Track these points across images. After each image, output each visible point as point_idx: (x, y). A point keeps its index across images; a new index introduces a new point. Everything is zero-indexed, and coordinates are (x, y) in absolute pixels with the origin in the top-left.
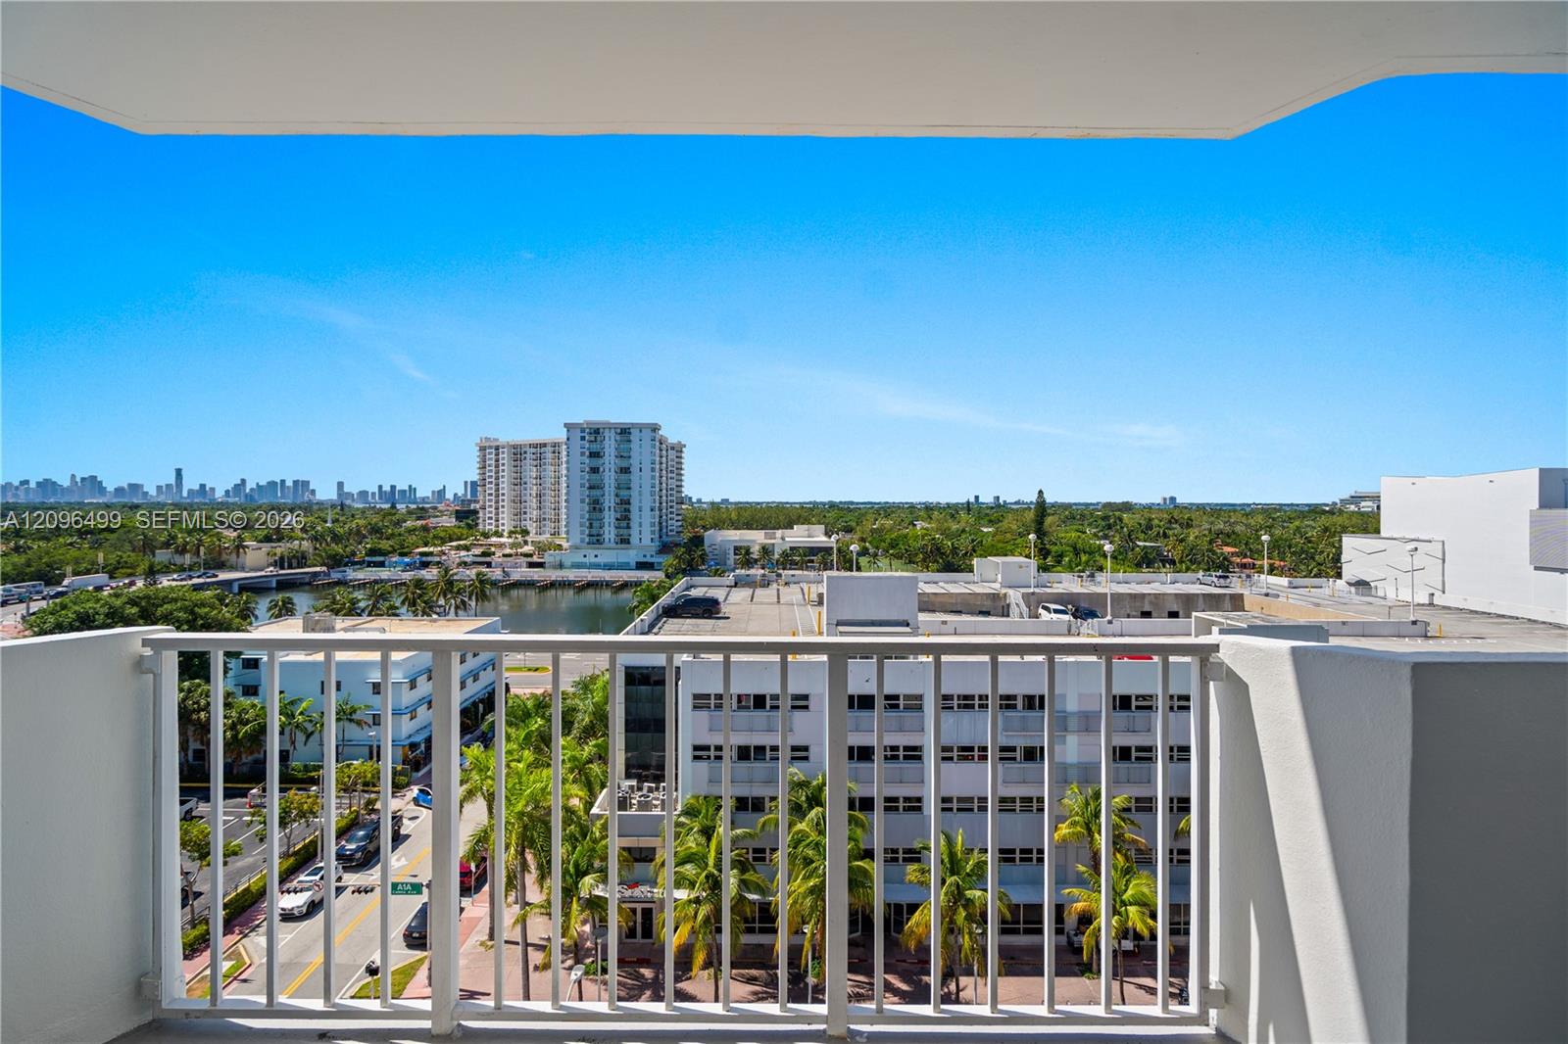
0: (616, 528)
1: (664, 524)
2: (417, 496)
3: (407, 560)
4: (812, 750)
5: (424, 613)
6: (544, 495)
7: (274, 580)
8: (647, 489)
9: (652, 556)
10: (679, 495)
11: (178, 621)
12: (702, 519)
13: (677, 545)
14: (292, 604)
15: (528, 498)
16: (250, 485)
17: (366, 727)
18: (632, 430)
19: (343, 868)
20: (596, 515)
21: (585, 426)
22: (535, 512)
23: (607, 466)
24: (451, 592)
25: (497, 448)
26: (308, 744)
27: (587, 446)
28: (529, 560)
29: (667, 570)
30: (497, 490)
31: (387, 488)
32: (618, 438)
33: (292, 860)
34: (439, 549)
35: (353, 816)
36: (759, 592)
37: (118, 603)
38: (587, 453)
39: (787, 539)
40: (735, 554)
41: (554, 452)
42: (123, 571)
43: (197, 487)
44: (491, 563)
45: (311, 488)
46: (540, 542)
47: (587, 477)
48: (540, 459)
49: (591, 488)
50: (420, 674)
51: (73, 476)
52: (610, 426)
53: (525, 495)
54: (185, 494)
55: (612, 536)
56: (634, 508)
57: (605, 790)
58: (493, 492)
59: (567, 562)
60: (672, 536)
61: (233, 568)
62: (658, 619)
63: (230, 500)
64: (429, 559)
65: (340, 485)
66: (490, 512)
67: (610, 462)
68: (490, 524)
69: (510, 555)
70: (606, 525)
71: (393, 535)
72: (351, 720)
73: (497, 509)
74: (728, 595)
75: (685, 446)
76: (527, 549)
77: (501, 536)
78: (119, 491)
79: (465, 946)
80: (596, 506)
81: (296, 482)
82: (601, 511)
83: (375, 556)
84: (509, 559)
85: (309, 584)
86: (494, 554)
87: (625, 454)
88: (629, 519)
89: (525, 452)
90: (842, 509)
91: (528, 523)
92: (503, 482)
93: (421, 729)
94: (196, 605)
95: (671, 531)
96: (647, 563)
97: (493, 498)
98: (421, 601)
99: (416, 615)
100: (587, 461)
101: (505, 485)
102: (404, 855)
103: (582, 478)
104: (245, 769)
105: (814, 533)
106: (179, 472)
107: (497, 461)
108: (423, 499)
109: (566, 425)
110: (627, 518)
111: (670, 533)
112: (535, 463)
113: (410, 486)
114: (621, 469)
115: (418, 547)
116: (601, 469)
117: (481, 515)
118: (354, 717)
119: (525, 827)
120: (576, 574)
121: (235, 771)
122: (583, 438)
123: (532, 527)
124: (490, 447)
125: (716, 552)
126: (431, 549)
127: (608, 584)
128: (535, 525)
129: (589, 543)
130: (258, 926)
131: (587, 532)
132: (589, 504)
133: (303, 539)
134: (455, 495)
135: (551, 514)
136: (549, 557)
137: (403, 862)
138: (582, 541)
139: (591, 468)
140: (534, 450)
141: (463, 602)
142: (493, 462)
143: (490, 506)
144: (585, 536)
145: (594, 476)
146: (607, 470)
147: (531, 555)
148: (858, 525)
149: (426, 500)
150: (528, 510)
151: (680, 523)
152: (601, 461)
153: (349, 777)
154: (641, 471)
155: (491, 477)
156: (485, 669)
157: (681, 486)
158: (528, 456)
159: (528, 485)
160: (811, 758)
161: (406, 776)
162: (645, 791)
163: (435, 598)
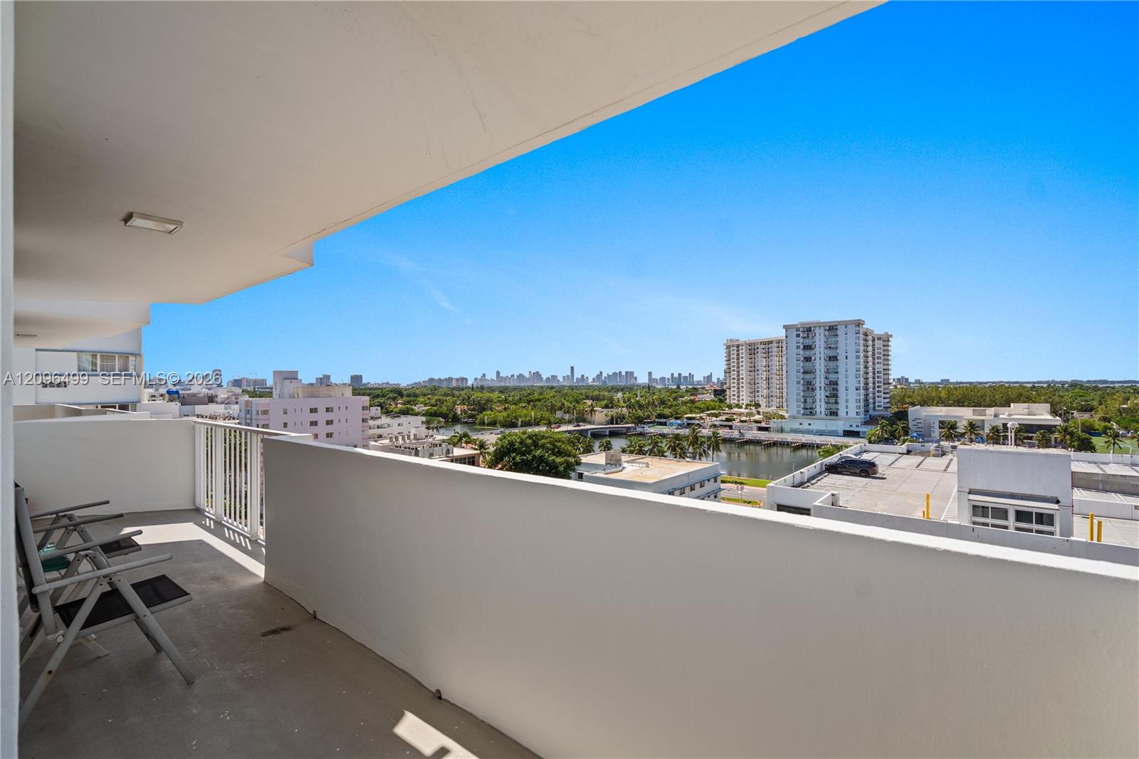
0: (826, 403)
1: (871, 401)
2: (695, 380)
3: (679, 422)
5: (681, 457)
6: (772, 378)
7: (608, 430)
8: (852, 373)
9: (857, 426)
10: (886, 377)
11: (547, 448)
12: (910, 397)
13: (883, 418)
14: (610, 444)
15: (760, 381)
16: (604, 375)
18: (838, 327)
20: (809, 393)
21: (800, 326)
22: (765, 391)
23: (818, 356)
24: (697, 444)
25: (738, 347)
27: (801, 341)
28: (759, 425)
29: (870, 438)
30: (738, 375)
31: (676, 375)
32: (827, 333)
34: (699, 415)
36: (930, 460)
37: (524, 437)
38: (802, 347)
39: (1001, 416)
40: (940, 428)
41: (778, 347)
42: (543, 422)
43: (580, 377)
44: (732, 426)
45: (635, 376)
46: (767, 413)
47: (802, 364)
48: (768, 353)
49: (805, 372)
51: (530, 372)
52: (820, 325)
53: (758, 379)
54: (575, 381)
55: (823, 410)
56: (841, 388)
58: (735, 377)
59: (787, 428)
60: (879, 410)
61: (590, 423)
62: (820, 473)
63: (595, 384)
64: (692, 422)
65: (650, 374)
66: (734, 391)
67: (820, 352)
68: (734, 399)
69: (745, 421)
70: (818, 401)
71: (671, 405)
73: (738, 388)
74: (896, 460)
75: (891, 336)
76: (757, 417)
77: (741, 407)
78: (548, 379)
80: (809, 386)
81: (627, 373)
82: (813, 390)
83: (661, 418)
84: (744, 424)
85: (625, 434)
86: (734, 420)
87: (833, 346)
88: (837, 397)
89: (758, 348)
91: (760, 398)
92: (742, 370)
94: (556, 441)
95: (878, 406)
96: (853, 432)
97: (735, 381)
98: (678, 449)
99: (676, 457)
100: (802, 352)
101: (744, 372)
103: (798, 365)
105: (1036, 412)
106: (572, 368)
107: (738, 355)
108: (698, 382)
109: (784, 327)
111: (877, 408)
112: (764, 355)
113: (690, 374)
114: (830, 357)
115: (686, 414)
116: (813, 358)
117: (728, 393)
120: (794, 437)
122: (798, 336)
123: (763, 402)
124: (733, 346)
125: (920, 425)
126: (694, 415)
127: (818, 446)
128: (765, 400)
129: (804, 414)
131: (802, 406)
132: (803, 385)
133: (623, 407)
134: (718, 379)
135: (776, 392)
136: (773, 424)
138: (798, 412)
139: (805, 358)
140: (764, 346)
141: (704, 451)
142: (735, 356)
143: (734, 387)
144: (801, 409)
145: (807, 364)
146: (818, 359)
147: (760, 422)
148: (1101, 404)
150: (760, 390)
151: (888, 400)
152: (813, 352)
154: (847, 358)
155: (733, 366)
157: (889, 370)
158: (760, 350)
159: (760, 372)
163: (687, 447)
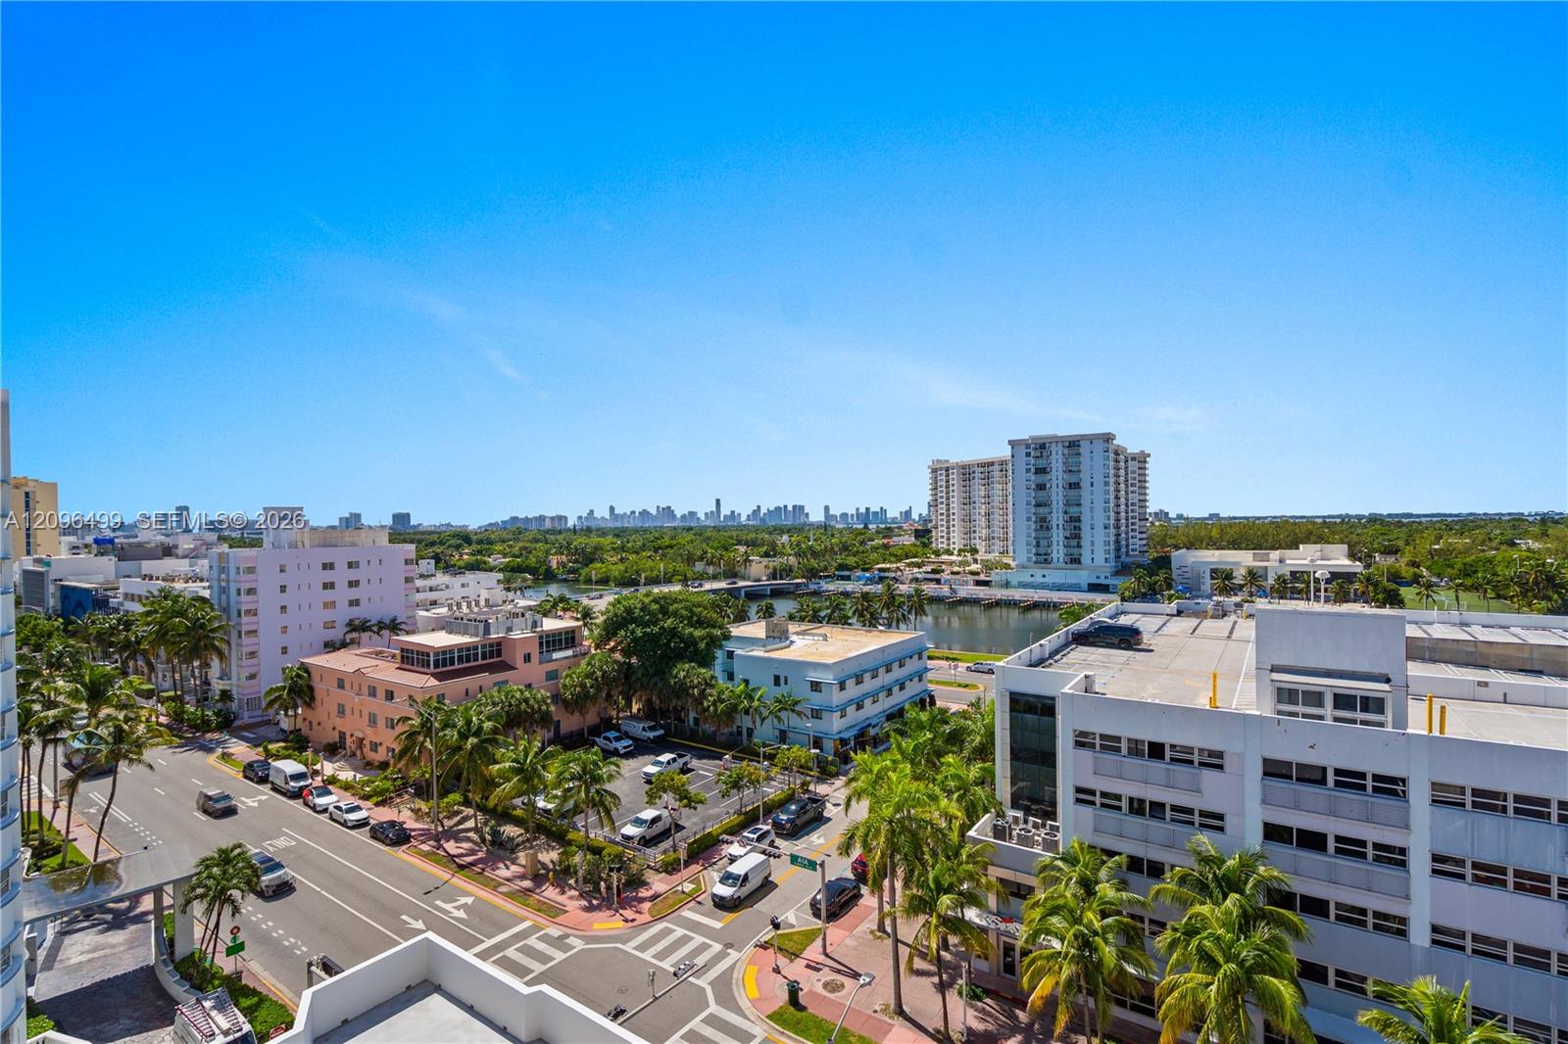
0: (1065, 547)
1: (1123, 543)
2: (888, 516)
3: (867, 575)
4: (1228, 818)
5: (871, 624)
6: (993, 513)
7: (769, 588)
8: (1099, 506)
9: (1106, 578)
10: (1142, 510)
11: (682, 617)
12: (1172, 537)
13: (1139, 566)
14: (773, 609)
15: (977, 517)
16: (763, 510)
17: (804, 718)
18: (1081, 443)
19: (776, 833)
20: (1043, 534)
21: (1030, 442)
22: (984, 531)
23: (1054, 482)
24: (893, 605)
25: (947, 470)
26: (764, 725)
27: (1033, 462)
28: (976, 578)
29: (1123, 594)
30: (948, 510)
31: (863, 510)
32: (1066, 451)
33: (742, 817)
34: (895, 565)
35: (790, 792)
36: (1208, 623)
37: (647, 600)
38: (1033, 470)
39: (1288, 562)
40: (1212, 578)
41: (1002, 471)
42: (676, 577)
43: (729, 513)
44: (940, 580)
45: (806, 511)
46: (987, 561)
47: (1033, 494)
48: (987, 479)
49: (1038, 505)
50: (849, 677)
51: (658, 507)
52: (1057, 440)
53: (974, 514)
54: (722, 519)
55: (1062, 556)
56: (1085, 525)
57: (987, 816)
58: (944, 511)
59: (1014, 582)
60: (1134, 556)
61: (744, 578)
62: (1066, 645)
63: (751, 523)
64: (887, 574)
65: (827, 508)
66: (942, 531)
67: (1057, 477)
68: (942, 543)
69: (958, 573)
70: (1055, 543)
71: (857, 552)
72: (793, 711)
73: (948, 528)
74: (1164, 625)
75: (1149, 455)
76: (974, 567)
77: (952, 554)
78: (683, 517)
79: (857, 929)
80: (1043, 524)
81: (794, 507)
82: (1048, 529)
83: (843, 570)
84: (956, 577)
85: (793, 593)
86: (943, 571)
87: (1074, 469)
88: (1080, 538)
89: (974, 472)
90: (1389, 524)
91: (977, 541)
92: (953, 502)
93: (851, 727)
94: (694, 605)
95: (1132, 550)
96: (1100, 585)
97: (944, 517)
98: (867, 614)
99: (864, 625)
100: (1033, 478)
101: (955, 505)
102: (824, 835)
103: (1028, 495)
104: (723, 738)
105: (1331, 555)
106: (718, 501)
107: (947, 481)
108: (893, 519)
109: (1010, 442)
110: (1078, 537)
111: (1131, 553)
112: (983, 482)
113: (882, 508)
114: (1070, 484)
115: (878, 563)
116: (1048, 486)
117: (934, 534)
118: (797, 708)
119: (893, 832)
120: (1024, 594)
121: (718, 739)
122: (1028, 455)
123: (981, 547)
124: (941, 469)
125: (1187, 575)
126: (888, 566)
127: (1056, 606)
128: (984, 543)
129: (1036, 563)
130: (715, 863)
131: (1034, 551)
132: (1035, 522)
133: (790, 555)
134: (920, 515)
135: (998, 532)
136: (995, 576)
137: (822, 841)
138: (1029, 559)
139: (1037, 485)
140: (981, 469)
141: (903, 615)
142: (944, 483)
143: (942, 526)
144: (1032, 555)
145: (1041, 493)
146: (1054, 486)
147: (978, 574)
148: (1408, 544)
149: (896, 520)
150: (977, 529)
151: (1144, 542)
152: (1048, 477)
153: (788, 758)
154: (1092, 486)
155: (942, 497)
156: (911, 680)
157: (1145, 501)
158: (976, 475)
159: (977, 505)
160: (1228, 829)
161: (836, 766)
162: (1030, 826)
163: (879, 611)
